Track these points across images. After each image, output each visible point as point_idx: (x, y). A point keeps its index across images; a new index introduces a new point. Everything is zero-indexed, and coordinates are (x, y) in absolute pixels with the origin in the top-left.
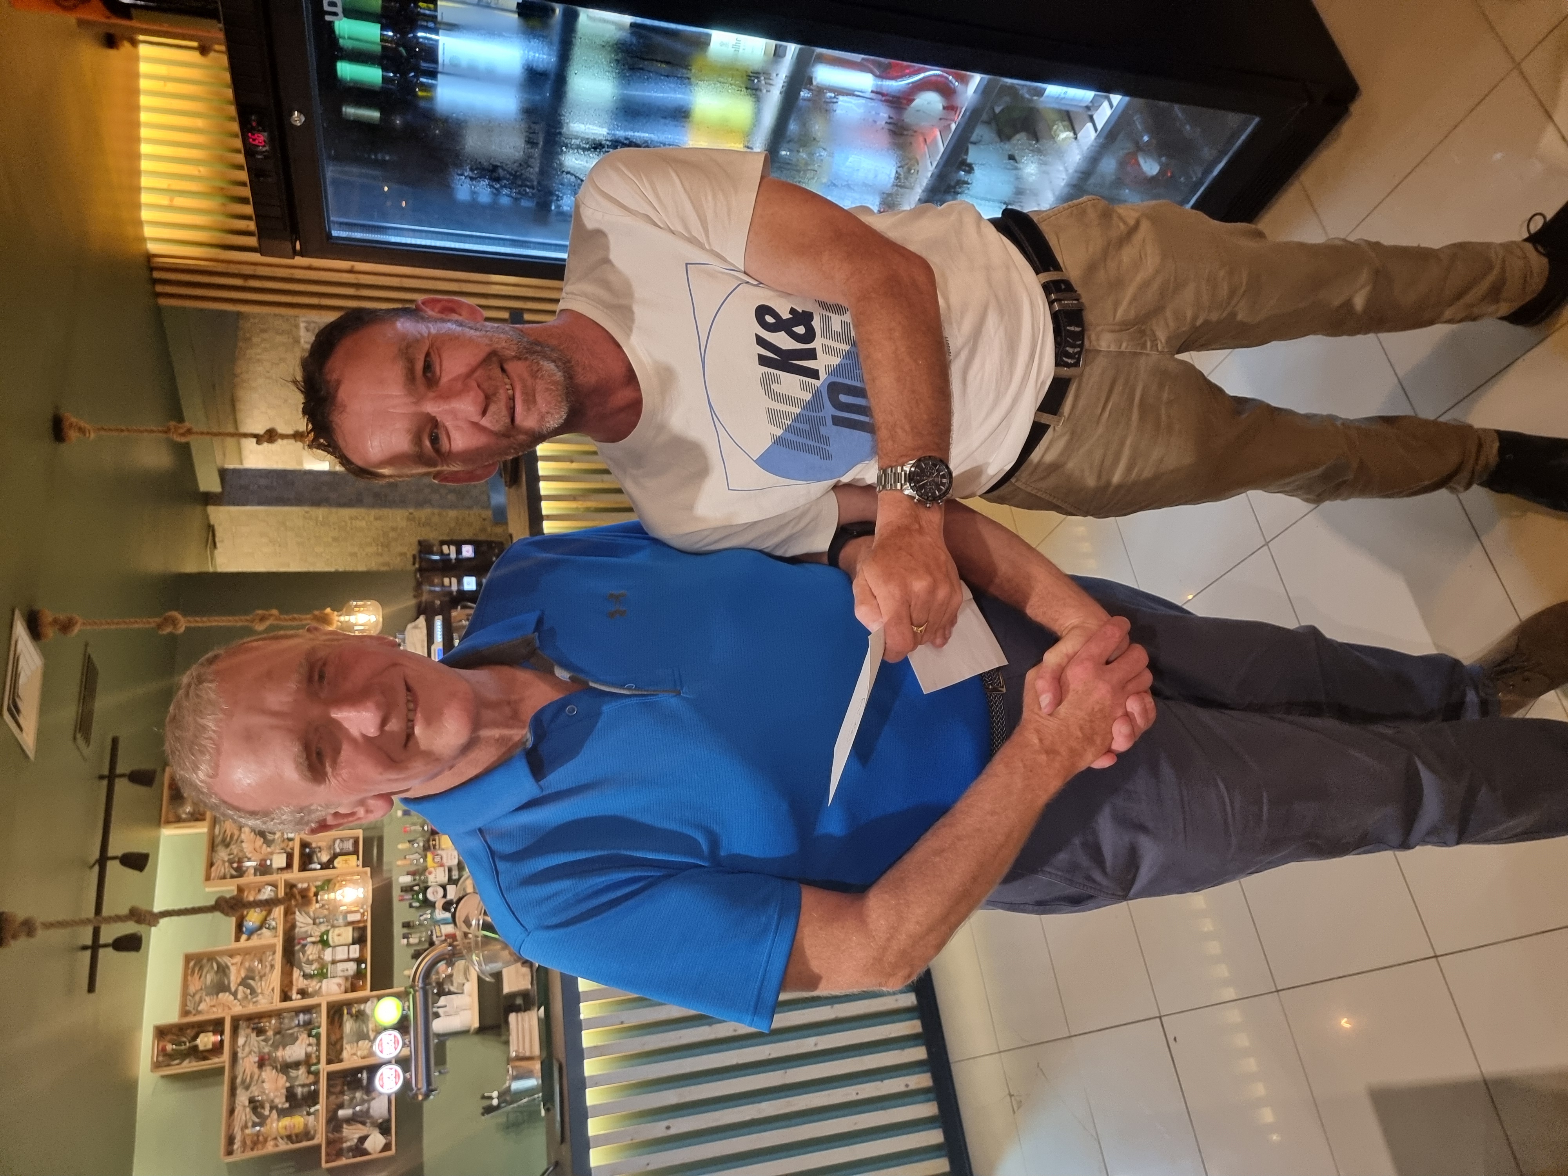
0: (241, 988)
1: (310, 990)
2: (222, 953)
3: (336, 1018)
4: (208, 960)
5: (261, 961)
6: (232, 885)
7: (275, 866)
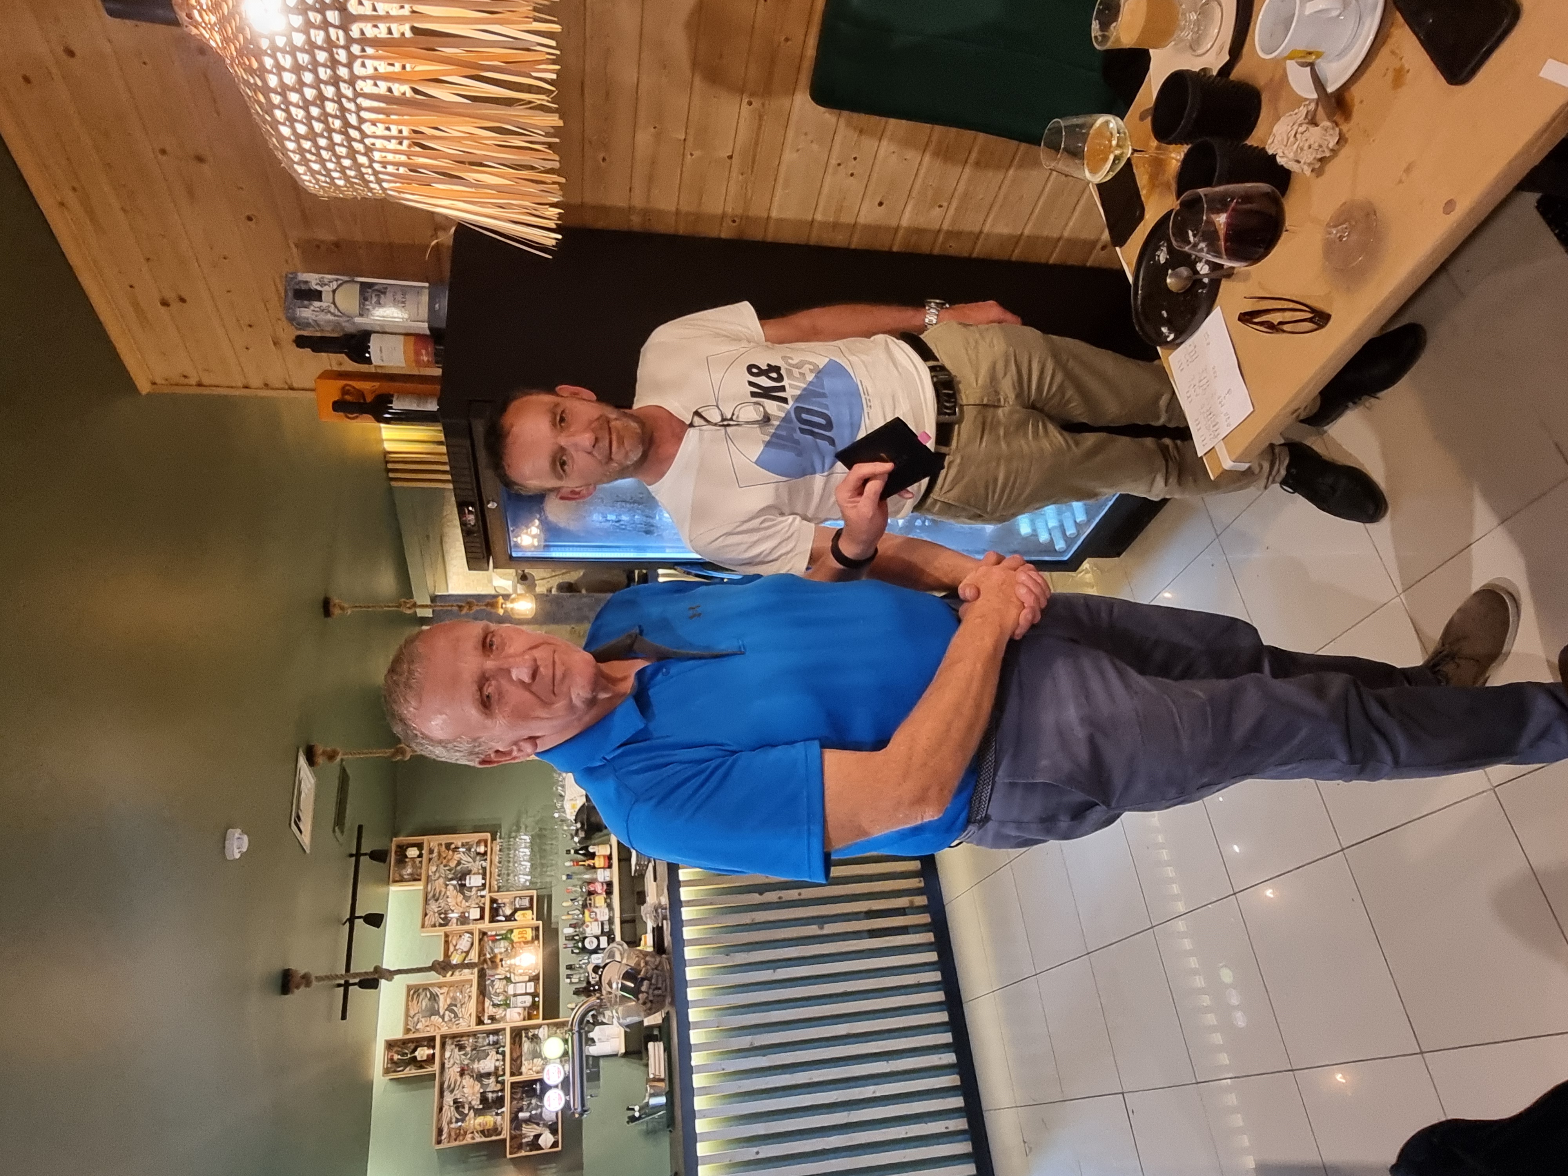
0: (447, 1013)
1: (497, 1017)
2: (432, 986)
3: (517, 1039)
4: (423, 990)
5: (461, 992)
6: (440, 932)
7: (471, 917)
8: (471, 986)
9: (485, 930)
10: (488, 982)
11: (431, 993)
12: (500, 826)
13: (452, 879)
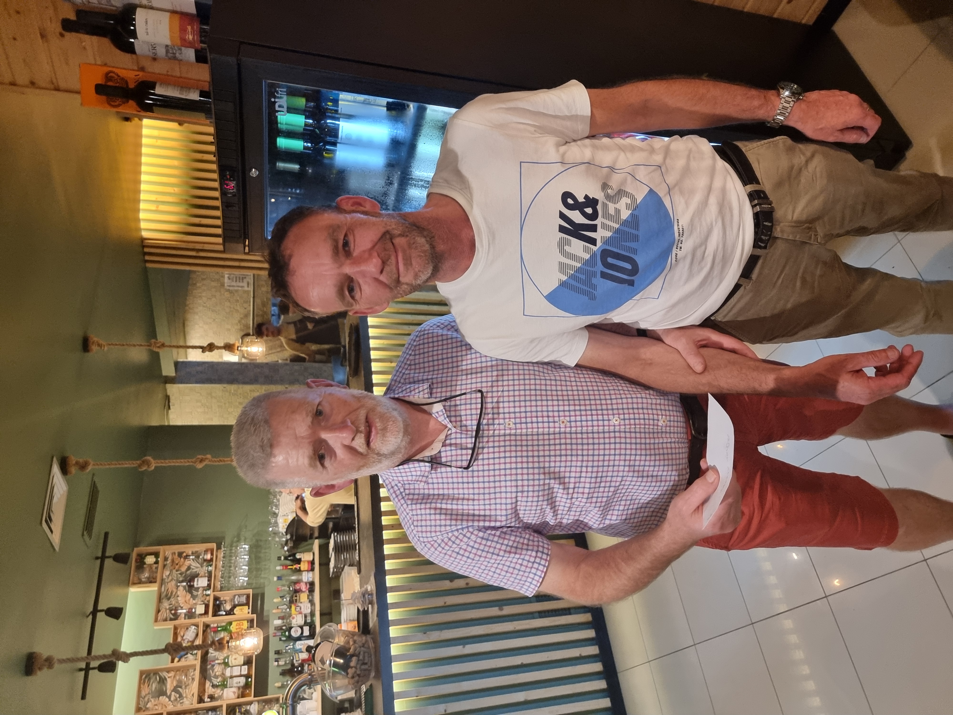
0: (173, 693)
1: (216, 695)
2: (162, 670)
3: (232, 714)
4: (154, 674)
5: (186, 676)
6: (170, 625)
7: (198, 612)
8: (195, 670)
9: (208, 623)
10: (209, 667)
11: (160, 677)
12: (223, 538)
13: (182, 581)
